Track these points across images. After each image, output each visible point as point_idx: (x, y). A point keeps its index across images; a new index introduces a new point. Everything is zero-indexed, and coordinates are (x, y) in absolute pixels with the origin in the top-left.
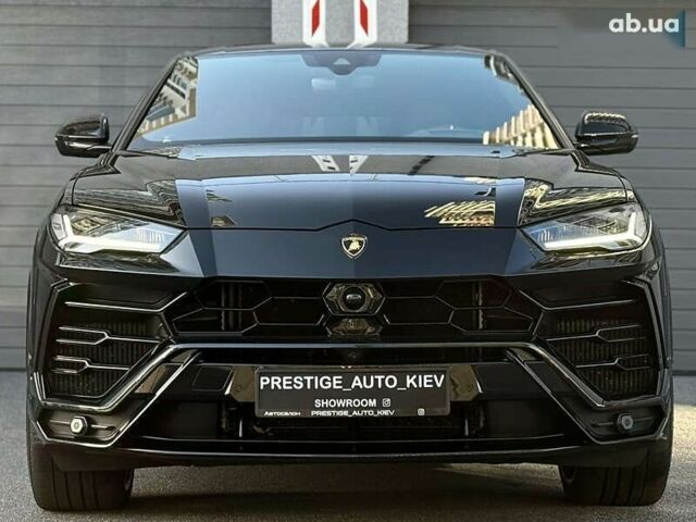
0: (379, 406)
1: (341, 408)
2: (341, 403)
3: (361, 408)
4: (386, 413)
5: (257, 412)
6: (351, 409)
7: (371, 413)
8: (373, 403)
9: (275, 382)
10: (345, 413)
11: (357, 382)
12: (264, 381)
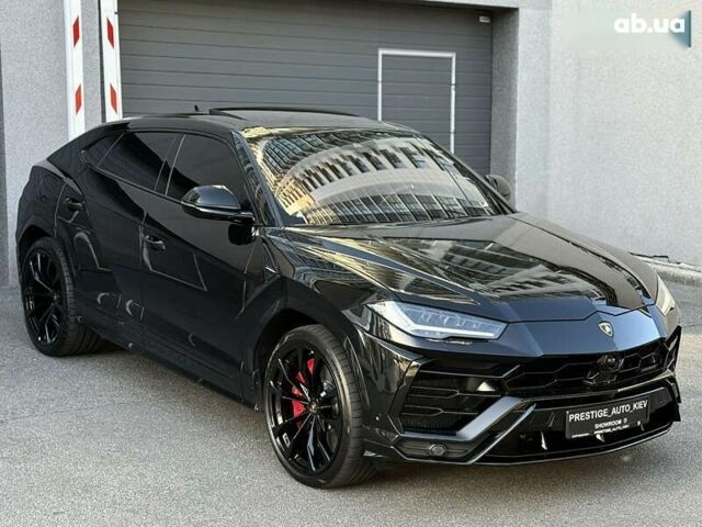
0: (623, 424)
1: (607, 428)
2: (606, 424)
3: (615, 426)
4: (625, 427)
5: (567, 436)
6: (611, 427)
7: (619, 428)
8: (620, 422)
9: (577, 417)
10: (609, 430)
11: (614, 411)
12: (571, 417)
